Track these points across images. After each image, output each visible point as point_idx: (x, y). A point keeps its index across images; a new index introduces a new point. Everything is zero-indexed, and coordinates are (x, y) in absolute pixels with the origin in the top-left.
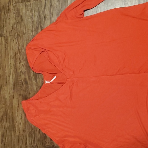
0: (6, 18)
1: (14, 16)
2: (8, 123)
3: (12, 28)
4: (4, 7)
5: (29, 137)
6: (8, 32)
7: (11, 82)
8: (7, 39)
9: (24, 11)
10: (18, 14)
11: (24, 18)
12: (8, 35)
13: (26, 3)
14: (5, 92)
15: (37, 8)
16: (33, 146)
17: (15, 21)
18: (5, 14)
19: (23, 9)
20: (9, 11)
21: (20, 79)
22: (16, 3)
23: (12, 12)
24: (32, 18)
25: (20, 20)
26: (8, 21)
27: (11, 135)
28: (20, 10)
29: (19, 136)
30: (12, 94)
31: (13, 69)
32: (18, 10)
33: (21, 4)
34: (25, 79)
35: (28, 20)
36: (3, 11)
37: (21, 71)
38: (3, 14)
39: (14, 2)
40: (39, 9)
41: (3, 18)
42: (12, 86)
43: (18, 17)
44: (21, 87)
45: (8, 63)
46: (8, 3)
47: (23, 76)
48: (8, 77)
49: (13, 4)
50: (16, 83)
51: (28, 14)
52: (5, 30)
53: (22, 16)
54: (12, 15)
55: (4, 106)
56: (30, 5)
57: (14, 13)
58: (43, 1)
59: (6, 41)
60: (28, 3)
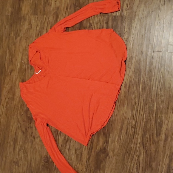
0: (23, 25)
1: (28, 24)
2: (11, 95)
3: (25, 32)
4: (23, 17)
5: (20, 107)
6: (22, 34)
7: (18, 68)
11: (33, 26)
12: (22, 36)
13: (35, 16)
14: (13, 74)
15: (40, 21)
16: (21, 114)
17: (27, 27)
18: (23, 22)
19: (33, 20)
20: (25, 20)
21: (23, 68)
22: (30, 15)
23: (27, 21)
24: (37, 27)
25: (30, 27)
27: (11, 104)
29: (15, 106)
30: (17, 76)
31: (20, 60)
32: (30, 20)
33: (33, 16)
34: (25, 68)
35: (34, 28)
36: (22, 19)
37: (24, 63)
38: (22, 21)
42: (18, 71)
43: (30, 25)
44: (22, 73)
45: (19, 55)
46: (26, 15)
47: (24, 66)
48: (17, 64)
49: (28, 16)
50: (20, 69)
51: (35, 24)
52: (21, 32)
53: (32, 24)
54: (27, 23)
55: (11, 83)
56: (38, 18)
57: (28, 22)
58: (45, 16)
59: (20, 40)
60: (37, 16)
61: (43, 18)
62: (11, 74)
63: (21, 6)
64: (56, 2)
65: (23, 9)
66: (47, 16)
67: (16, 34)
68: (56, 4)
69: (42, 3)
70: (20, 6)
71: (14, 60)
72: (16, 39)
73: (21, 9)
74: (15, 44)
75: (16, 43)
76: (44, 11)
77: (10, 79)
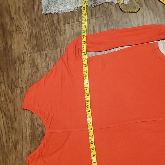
0: (21, 69)
1: (30, 67)
3: (28, 79)
4: (18, 58)
6: (23, 83)
7: (28, 136)
8: (23, 90)
9: (39, 61)
10: (34, 64)
11: (40, 67)
12: (24, 86)
13: (41, 53)
14: (21, 147)
15: (52, 57)
17: (30, 71)
18: (20, 65)
19: (38, 58)
20: (23, 62)
21: (37, 133)
22: (31, 53)
23: (27, 62)
24: (48, 67)
25: (36, 70)
26: (23, 71)
28: (36, 60)
30: (29, 149)
31: (30, 122)
32: (33, 60)
33: (36, 54)
34: (42, 131)
35: (44, 70)
36: (18, 62)
37: (38, 124)
38: (18, 65)
39: (29, 52)
40: (54, 58)
41: (18, 69)
42: (28, 140)
43: (34, 67)
44: (38, 140)
45: (24, 115)
46: (23, 54)
47: (40, 129)
48: (24, 131)
49: (27, 55)
50: (33, 136)
51: (43, 63)
52: (20, 81)
53: (37, 66)
54: (27, 65)
55: (21, 162)
56: (46, 54)
57: (29, 63)
58: (59, 50)
59: (22, 92)
60: (43, 53)
61: (57, 53)
62: (16, 149)
63: (9, 44)
64: (72, 26)
65: (15, 46)
66: (62, 48)
67: (12, 85)
68: (73, 29)
69: (49, 33)
70: (6, 44)
71: (16, 125)
72: (12, 93)
73: (11, 48)
74: (12, 101)
75: (14, 99)
76: (55, 42)
77: (16, 157)
